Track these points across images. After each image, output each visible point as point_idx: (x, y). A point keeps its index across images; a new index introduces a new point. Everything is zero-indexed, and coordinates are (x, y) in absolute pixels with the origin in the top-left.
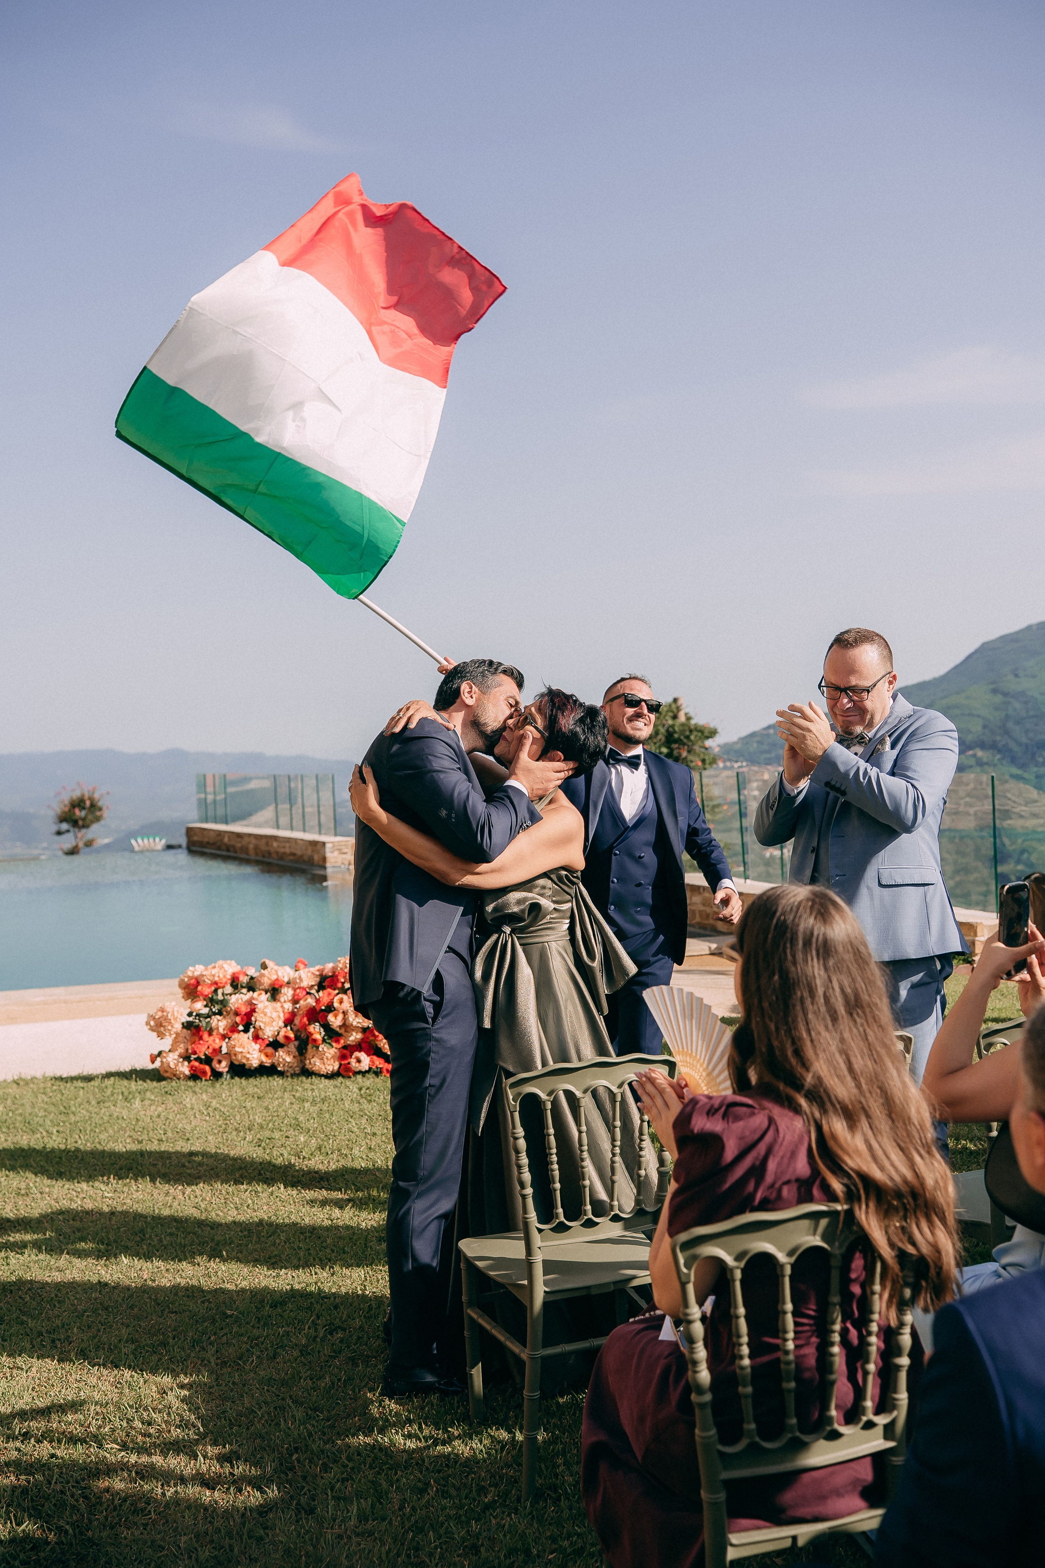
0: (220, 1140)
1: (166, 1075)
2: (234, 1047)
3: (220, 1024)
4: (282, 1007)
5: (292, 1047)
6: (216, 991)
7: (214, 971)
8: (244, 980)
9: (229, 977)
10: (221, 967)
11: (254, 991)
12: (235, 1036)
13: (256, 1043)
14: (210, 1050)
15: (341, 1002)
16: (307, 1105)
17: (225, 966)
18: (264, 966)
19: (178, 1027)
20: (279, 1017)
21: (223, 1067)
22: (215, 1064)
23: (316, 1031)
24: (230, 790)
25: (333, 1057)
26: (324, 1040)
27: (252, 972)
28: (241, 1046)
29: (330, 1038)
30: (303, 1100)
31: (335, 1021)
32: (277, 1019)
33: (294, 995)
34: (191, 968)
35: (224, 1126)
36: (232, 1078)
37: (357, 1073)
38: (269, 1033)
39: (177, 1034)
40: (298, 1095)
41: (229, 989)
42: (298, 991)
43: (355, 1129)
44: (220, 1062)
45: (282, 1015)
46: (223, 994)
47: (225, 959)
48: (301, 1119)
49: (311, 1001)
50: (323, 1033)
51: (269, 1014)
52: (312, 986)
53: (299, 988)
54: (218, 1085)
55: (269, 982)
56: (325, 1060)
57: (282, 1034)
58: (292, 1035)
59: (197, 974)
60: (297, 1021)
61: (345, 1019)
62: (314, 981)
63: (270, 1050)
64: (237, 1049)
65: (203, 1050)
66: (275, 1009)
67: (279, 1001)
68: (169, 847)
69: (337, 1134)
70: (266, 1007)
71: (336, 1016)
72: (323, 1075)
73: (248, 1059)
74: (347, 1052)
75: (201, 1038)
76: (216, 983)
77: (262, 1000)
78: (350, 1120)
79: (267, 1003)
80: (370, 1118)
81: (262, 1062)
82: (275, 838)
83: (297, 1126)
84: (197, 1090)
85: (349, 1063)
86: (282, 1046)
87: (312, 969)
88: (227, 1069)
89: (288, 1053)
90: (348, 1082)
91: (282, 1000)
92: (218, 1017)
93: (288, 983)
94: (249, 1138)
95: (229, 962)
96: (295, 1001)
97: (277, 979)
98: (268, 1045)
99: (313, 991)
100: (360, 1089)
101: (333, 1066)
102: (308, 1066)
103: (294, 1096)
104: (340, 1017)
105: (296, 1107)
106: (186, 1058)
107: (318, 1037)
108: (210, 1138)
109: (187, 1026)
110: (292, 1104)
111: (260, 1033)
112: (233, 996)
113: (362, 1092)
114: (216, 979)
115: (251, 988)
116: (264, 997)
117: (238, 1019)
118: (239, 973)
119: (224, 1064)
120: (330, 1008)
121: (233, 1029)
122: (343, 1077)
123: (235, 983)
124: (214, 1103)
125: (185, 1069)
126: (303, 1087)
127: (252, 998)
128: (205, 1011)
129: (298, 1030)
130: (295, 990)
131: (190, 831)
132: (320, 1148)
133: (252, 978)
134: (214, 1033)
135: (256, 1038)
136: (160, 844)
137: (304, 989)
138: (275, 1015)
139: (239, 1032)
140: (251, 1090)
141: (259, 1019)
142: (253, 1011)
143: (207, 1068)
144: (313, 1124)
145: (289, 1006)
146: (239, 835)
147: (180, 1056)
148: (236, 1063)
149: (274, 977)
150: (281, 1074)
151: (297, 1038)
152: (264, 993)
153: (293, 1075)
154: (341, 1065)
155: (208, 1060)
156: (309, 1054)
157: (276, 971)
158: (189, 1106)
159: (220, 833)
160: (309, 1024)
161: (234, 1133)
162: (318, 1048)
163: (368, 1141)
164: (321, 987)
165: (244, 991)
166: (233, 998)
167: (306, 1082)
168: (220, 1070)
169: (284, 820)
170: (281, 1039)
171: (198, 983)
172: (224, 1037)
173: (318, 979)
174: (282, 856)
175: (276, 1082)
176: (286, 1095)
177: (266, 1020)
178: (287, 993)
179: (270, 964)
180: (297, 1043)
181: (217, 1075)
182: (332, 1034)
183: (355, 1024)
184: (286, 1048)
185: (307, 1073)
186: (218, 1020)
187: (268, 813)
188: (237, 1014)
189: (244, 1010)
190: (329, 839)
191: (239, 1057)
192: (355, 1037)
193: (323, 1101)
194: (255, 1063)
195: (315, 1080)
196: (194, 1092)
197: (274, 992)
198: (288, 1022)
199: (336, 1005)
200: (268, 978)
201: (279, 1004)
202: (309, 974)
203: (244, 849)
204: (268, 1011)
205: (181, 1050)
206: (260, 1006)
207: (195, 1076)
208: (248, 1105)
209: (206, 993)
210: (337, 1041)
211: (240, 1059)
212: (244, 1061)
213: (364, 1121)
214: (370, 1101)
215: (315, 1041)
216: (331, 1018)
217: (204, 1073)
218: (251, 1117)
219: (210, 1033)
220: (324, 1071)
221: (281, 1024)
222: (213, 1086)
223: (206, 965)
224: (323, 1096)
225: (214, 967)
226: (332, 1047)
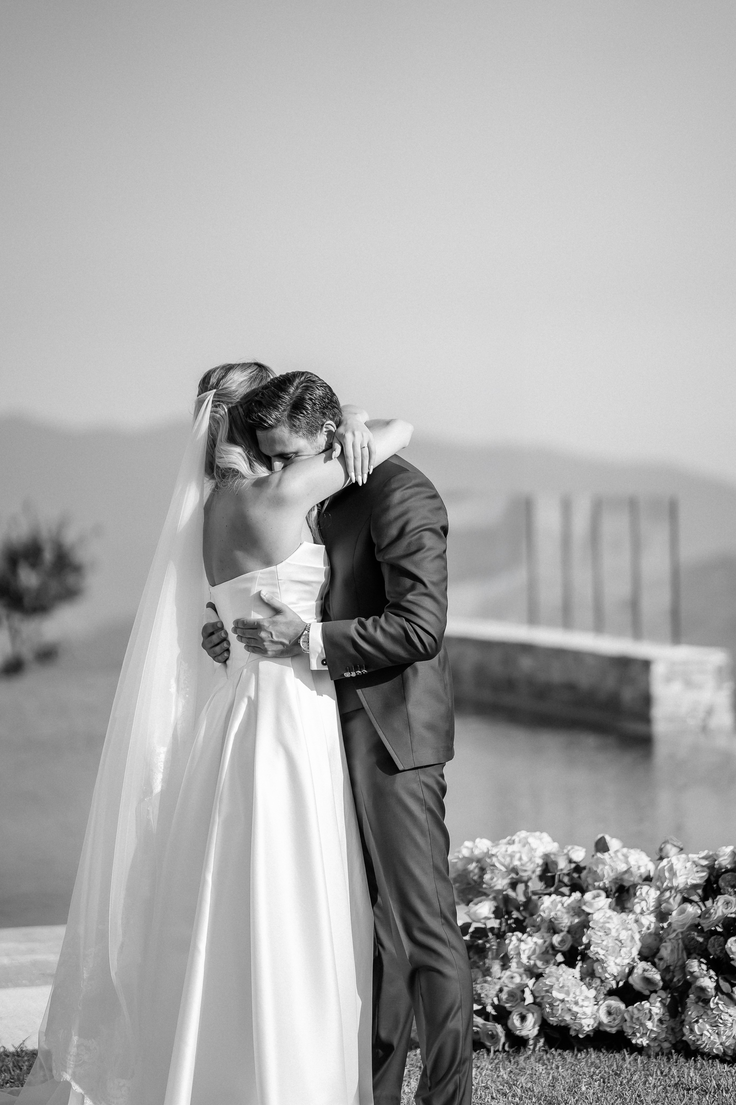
2: (549, 991)
3: (523, 946)
4: (638, 921)
5: (658, 1000)
6: (514, 885)
7: (510, 850)
8: (565, 869)
9: (540, 862)
10: (525, 843)
11: (584, 890)
12: (551, 970)
13: (589, 986)
14: (504, 996)
17: (531, 840)
18: (602, 846)
20: (632, 940)
21: (529, 1028)
22: (515, 1020)
26: (718, 988)
27: (579, 855)
28: (562, 990)
32: (628, 943)
33: (659, 902)
34: (468, 844)
36: (545, 1048)
38: (613, 968)
41: (536, 885)
42: (667, 894)
44: (523, 1018)
45: (637, 937)
46: (525, 893)
47: (533, 829)
49: (691, 916)
50: (716, 977)
51: (614, 933)
52: (695, 887)
53: (670, 889)
54: (518, 1063)
55: (612, 875)
56: (722, 1028)
57: (638, 973)
58: (656, 978)
60: (666, 951)
62: (698, 878)
63: (615, 1002)
64: (555, 994)
67: (631, 911)
70: (607, 920)
72: (716, 1057)
73: (575, 1015)
75: (487, 972)
76: (515, 870)
77: (599, 907)
79: (610, 913)
81: (600, 1024)
86: (638, 996)
87: (694, 857)
88: (535, 1031)
89: (651, 1012)
91: (637, 909)
92: (519, 934)
93: (649, 879)
95: (538, 834)
96: (662, 913)
97: (628, 871)
98: (611, 993)
99: (696, 898)
102: (690, 1038)
107: (707, 983)
111: (598, 968)
112: (546, 898)
114: (516, 863)
115: (577, 887)
116: (603, 902)
117: (556, 940)
119: (531, 1019)
121: (547, 958)
123: (549, 874)
127: (582, 903)
128: (494, 923)
129: (668, 969)
130: (661, 891)
133: (579, 867)
134: (513, 964)
135: (590, 977)
137: (678, 891)
138: (624, 935)
139: (558, 963)
141: (595, 942)
142: (585, 925)
143: (499, 1029)
145: (649, 920)
148: (553, 1021)
149: (622, 867)
150: (637, 1050)
151: (667, 983)
152: (603, 894)
156: (692, 1013)
157: (626, 857)
160: (689, 959)
162: (707, 1002)
164: (710, 890)
165: (566, 889)
166: (547, 901)
167: (685, 1068)
168: (524, 1033)
170: (635, 980)
171: (483, 870)
172: (530, 971)
173: (704, 874)
177: (608, 942)
178: (646, 898)
179: (614, 844)
181: (518, 1043)
184: (646, 1001)
185: (686, 1050)
186: (520, 940)
188: (553, 930)
189: (566, 921)
190: (659, 653)
191: (559, 1010)
194: (588, 1025)
195: (701, 1064)
197: (622, 894)
200: (610, 867)
201: (632, 917)
202: (689, 865)
204: (611, 927)
206: (597, 918)
209: (499, 887)
211: (559, 1015)
212: (568, 1018)
216: (731, 946)
217: (494, 1037)
219: (505, 963)
220: (718, 1049)
221: (637, 954)
223: (495, 840)
225: (512, 843)
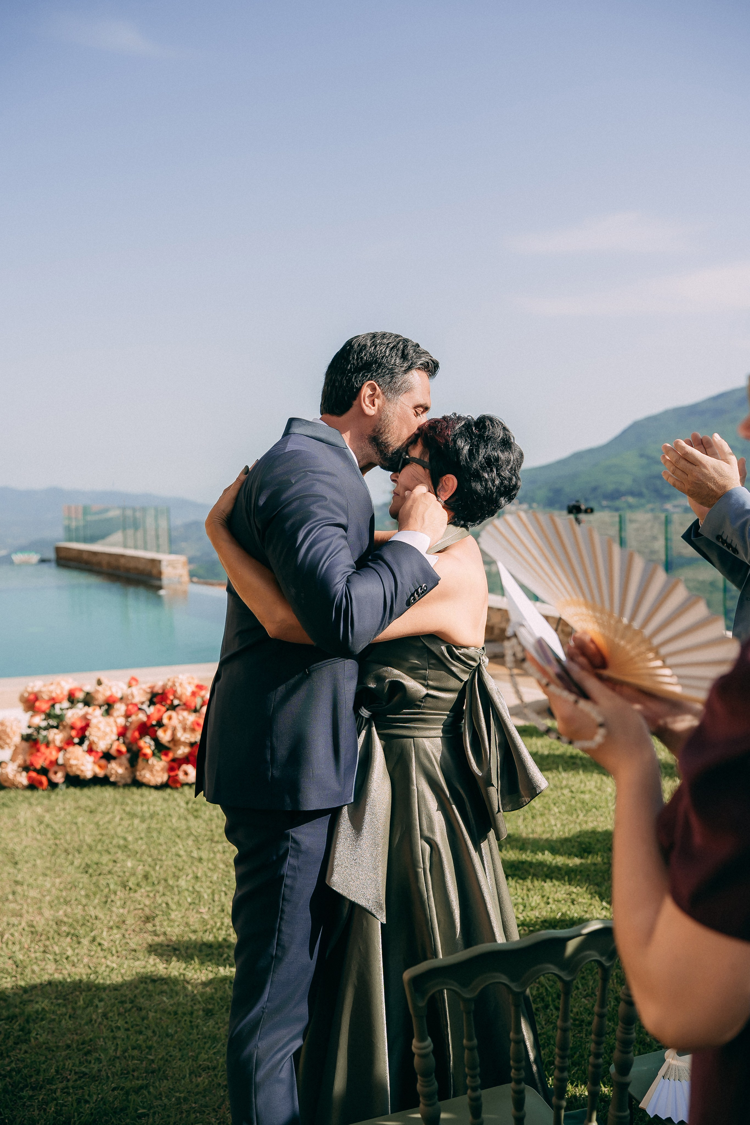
0: (48, 864)
1: (6, 784)
2: (69, 759)
3: (57, 737)
4: (115, 722)
5: (124, 759)
6: (53, 706)
7: (52, 688)
8: (80, 695)
9: (66, 692)
10: (59, 684)
11: (89, 706)
12: (71, 749)
13: (90, 755)
14: (47, 762)
15: (170, 718)
16: (136, 821)
17: (62, 683)
18: (99, 682)
19: (17, 739)
20: (112, 731)
21: (59, 778)
22: (51, 775)
23: (147, 745)
24: (89, 518)
25: (162, 770)
26: (154, 754)
27: (88, 687)
28: (77, 759)
29: (160, 751)
30: (133, 815)
31: (164, 736)
32: (110, 733)
33: (127, 711)
34: (31, 684)
35: (53, 847)
36: (67, 787)
37: (183, 785)
38: (102, 746)
39: (16, 747)
40: (128, 809)
41: (66, 704)
42: (130, 706)
43: (182, 853)
44: (56, 773)
45: (115, 729)
46: (60, 709)
47: (63, 675)
48: (130, 838)
49: (142, 717)
50: (153, 748)
51: (103, 729)
52: (144, 702)
53: (132, 704)
54: (53, 796)
55: (103, 697)
56: (155, 772)
57: (115, 747)
58: (124, 749)
59: (36, 689)
60: (129, 734)
61: (174, 734)
62: (145, 697)
63: (103, 762)
64: (72, 761)
65: (40, 762)
66: (108, 724)
67: (112, 716)
68: (43, 561)
69: (164, 858)
70: (100, 722)
71: (165, 731)
72: (152, 787)
73: (82, 771)
74: (175, 764)
75: (38, 750)
76: (53, 699)
77: (96, 714)
78: (177, 840)
79: (101, 719)
80: (196, 840)
81: (96, 773)
82: (122, 556)
83: (125, 848)
84: (33, 801)
85: (177, 775)
86: (114, 758)
87: (143, 687)
88: (62, 780)
89: (120, 765)
90: (176, 794)
91: (115, 715)
92: (55, 731)
93: (121, 699)
94: (77, 863)
95: (66, 678)
96: (127, 716)
97: (111, 695)
98: (101, 758)
99: (144, 707)
100: (187, 803)
101: (162, 778)
102: (139, 778)
103: (124, 810)
104: (169, 733)
105: (126, 823)
106: (26, 768)
107: (148, 751)
108: (38, 862)
109: (27, 738)
110: (121, 819)
111: (94, 746)
112: (69, 710)
113: (190, 805)
114: (54, 694)
115: (87, 703)
116: (99, 712)
117: (74, 733)
118: (76, 689)
119: (60, 775)
120: (160, 724)
121: (69, 742)
122: (172, 788)
123: (72, 699)
124: (47, 818)
125: (23, 779)
126: (133, 800)
127: (87, 714)
128: (44, 724)
129: (130, 743)
130: (127, 705)
131: (58, 550)
132: (146, 877)
133: (88, 694)
134: (51, 746)
135: (90, 751)
136: (35, 558)
137: (136, 705)
138: (108, 730)
139: (74, 744)
140: (84, 802)
141: (92, 734)
142: (87, 725)
143: (44, 779)
144: (141, 846)
145: (121, 721)
146: (95, 554)
147: (19, 766)
148: (71, 774)
149: (108, 693)
150: (114, 784)
151: (129, 750)
152: (98, 708)
153: (126, 785)
154: (169, 777)
155: (44, 771)
156: (140, 766)
157: (111, 687)
158: (22, 821)
159: (81, 552)
160: (141, 738)
161: (63, 856)
162: (147, 761)
163: (194, 869)
164: (152, 703)
165: (80, 705)
166: (70, 713)
167: (136, 793)
168: (56, 781)
169: (130, 542)
170: (113, 752)
171: (36, 699)
172: (60, 749)
173: (149, 696)
174: (128, 570)
175: (108, 793)
176: (118, 807)
177: (99, 734)
178: (120, 709)
179: (105, 680)
180: (128, 755)
181: (53, 785)
182: (161, 748)
183: (183, 739)
184: (118, 761)
185: (137, 783)
186: (55, 734)
187: (118, 537)
188: (72, 728)
189: (79, 724)
190: (165, 558)
191: (74, 769)
192: (182, 751)
193: (152, 817)
194: (89, 775)
195: (145, 791)
196: (30, 804)
197: (109, 706)
198: (122, 734)
199: (165, 721)
200: (102, 695)
201: (112, 719)
202: (141, 691)
203: (99, 564)
204: (102, 726)
205: (20, 760)
206: (94, 721)
207: (32, 786)
208: (80, 820)
209: (44, 708)
210: (166, 755)
211: (74, 771)
212: (79, 772)
213: (190, 842)
214: (196, 817)
215: (145, 755)
216: (160, 733)
217: (41, 783)
218: (81, 837)
219: (47, 745)
220: (153, 782)
221: (115, 737)
222: (49, 797)
223: (45, 681)
224: (151, 811)
225: (52, 684)
226: (161, 760)
